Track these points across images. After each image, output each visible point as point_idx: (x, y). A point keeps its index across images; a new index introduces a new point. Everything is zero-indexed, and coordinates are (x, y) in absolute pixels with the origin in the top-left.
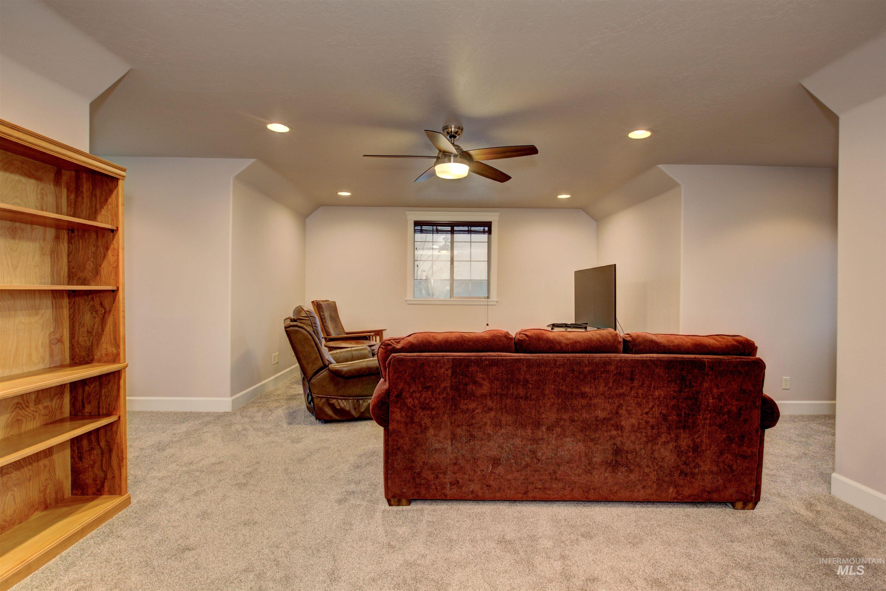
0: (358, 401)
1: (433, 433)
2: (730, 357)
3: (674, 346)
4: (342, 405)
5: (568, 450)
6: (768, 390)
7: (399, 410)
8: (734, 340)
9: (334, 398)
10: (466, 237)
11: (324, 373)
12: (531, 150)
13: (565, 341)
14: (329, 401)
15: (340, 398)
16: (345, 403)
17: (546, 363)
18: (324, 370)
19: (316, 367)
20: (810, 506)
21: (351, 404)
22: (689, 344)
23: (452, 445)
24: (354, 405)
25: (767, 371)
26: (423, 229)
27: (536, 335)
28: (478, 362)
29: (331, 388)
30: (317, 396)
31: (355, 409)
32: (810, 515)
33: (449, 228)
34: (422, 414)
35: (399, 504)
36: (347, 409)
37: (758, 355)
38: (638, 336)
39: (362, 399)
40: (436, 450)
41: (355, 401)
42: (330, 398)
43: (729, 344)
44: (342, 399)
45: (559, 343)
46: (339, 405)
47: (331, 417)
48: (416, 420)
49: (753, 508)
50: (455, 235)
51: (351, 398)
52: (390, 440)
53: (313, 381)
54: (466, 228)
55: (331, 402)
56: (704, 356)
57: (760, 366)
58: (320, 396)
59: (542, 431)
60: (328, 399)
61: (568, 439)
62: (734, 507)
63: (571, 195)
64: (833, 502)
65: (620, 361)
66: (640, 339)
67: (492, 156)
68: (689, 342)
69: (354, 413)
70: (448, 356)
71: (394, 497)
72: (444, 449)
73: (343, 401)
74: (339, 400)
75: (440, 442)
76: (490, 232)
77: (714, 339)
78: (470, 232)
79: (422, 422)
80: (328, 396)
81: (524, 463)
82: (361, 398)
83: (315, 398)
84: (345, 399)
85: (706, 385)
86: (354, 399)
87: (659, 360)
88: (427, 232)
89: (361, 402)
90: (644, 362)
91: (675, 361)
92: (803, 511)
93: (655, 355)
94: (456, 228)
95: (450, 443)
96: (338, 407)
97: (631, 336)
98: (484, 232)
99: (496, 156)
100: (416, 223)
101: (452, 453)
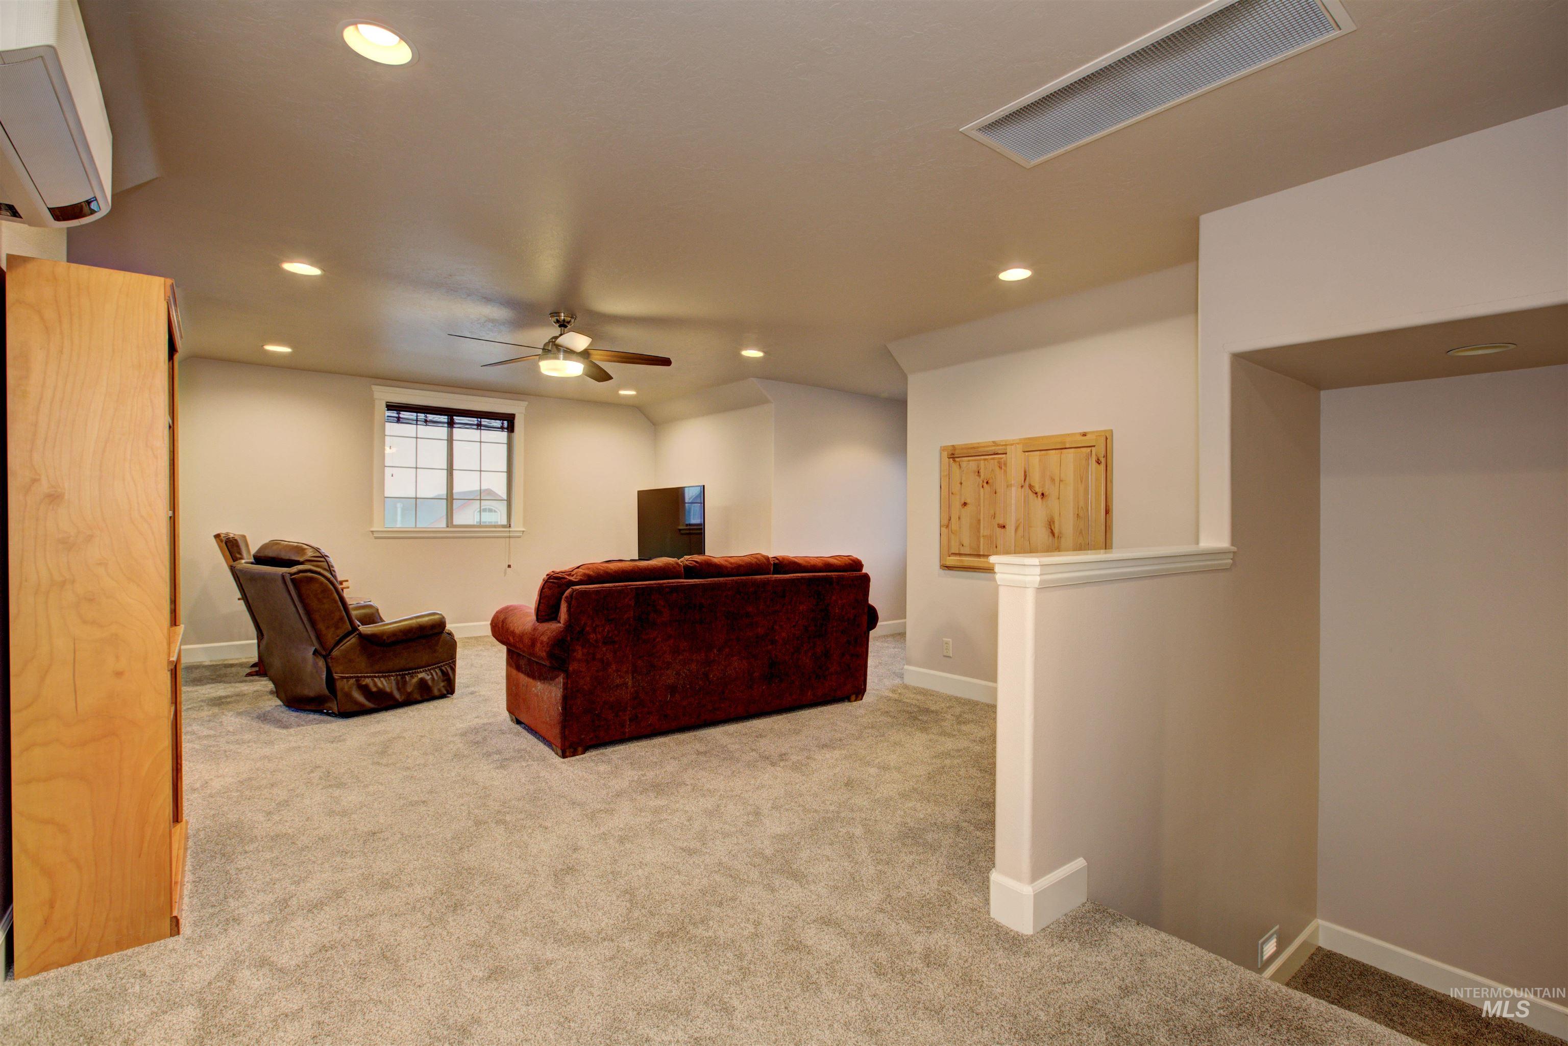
0: (403, 676)
1: (614, 668)
2: (849, 573)
3: (811, 565)
4: (380, 685)
5: (735, 668)
6: (871, 601)
7: (580, 648)
8: (849, 559)
9: (368, 677)
10: (474, 434)
11: (352, 640)
12: (666, 362)
13: (729, 565)
14: (360, 682)
15: (377, 675)
16: (385, 683)
17: (718, 586)
18: (352, 636)
19: (341, 632)
20: (894, 691)
21: (394, 683)
22: (820, 564)
23: (633, 678)
24: (397, 684)
25: (871, 584)
26: (401, 416)
27: (705, 561)
28: (660, 588)
29: (361, 662)
30: (342, 677)
31: (399, 689)
32: (896, 696)
33: (444, 419)
34: (604, 649)
35: (574, 754)
36: (388, 690)
37: (864, 571)
38: (783, 559)
39: (409, 673)
40: (617, 686)
41: (399, 678)
42: (361, 677)
43: (847, 562)
44: (379, 677)
45: (726, 567)
46: (375, 685)
47: (363, 705)
48: (598, 656)
49: (861, 699)
50: (454, 429)
51: (393, 674)
52: (569, 682)
53: (335, 653)
54: (474, 421)
55: (364, 683)
56: (833, 574)
57: (866, 579)
58: (347, 675)
59: (714, 653)
60: (358, 679)
61: (735, 658)
62: (850, 701)
63: (637, 392)
64: (906, 687)
65: (776, 580)
66: (785, 562)
67: (614, 359)
68: (819, 563)
69: (397, 695)
70: (630, 585)
71: (570, 747)
72: (626, 684)
73: (382, 679)
74: (375, 679)
75: (621, 677)
76: (511, 429)
77: (836, 559)
78: (479, 426)
79: (605, 658)
80: (360, 675)
81: (697, 687)
82: (407, 672)
83: (338, 679)
84: (384, 677)
85: (834, 598)
86: (397, 675)
87: (803, 578)
88: (408, 422)
89: (407, 678)
90: (792, 581)
91: (814, 578)
92: (891, 695)
93: (799, 575)
94: (457, 419)
95: (631, 678)
96: (374, 689)
97: (777, 559)
98: (502, 428)
99: (619, 359)
100: (390, 407)
101: (633, 687)
